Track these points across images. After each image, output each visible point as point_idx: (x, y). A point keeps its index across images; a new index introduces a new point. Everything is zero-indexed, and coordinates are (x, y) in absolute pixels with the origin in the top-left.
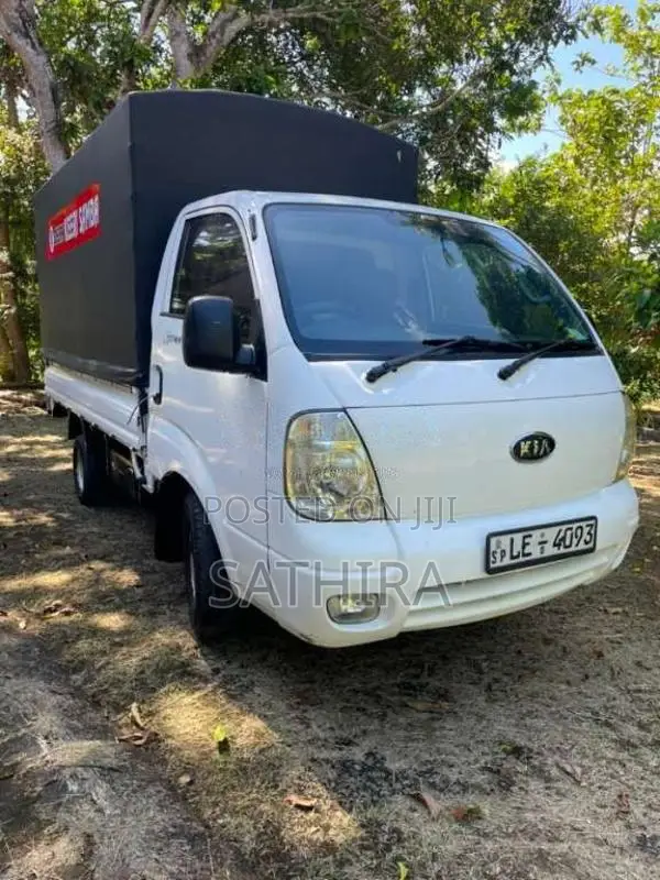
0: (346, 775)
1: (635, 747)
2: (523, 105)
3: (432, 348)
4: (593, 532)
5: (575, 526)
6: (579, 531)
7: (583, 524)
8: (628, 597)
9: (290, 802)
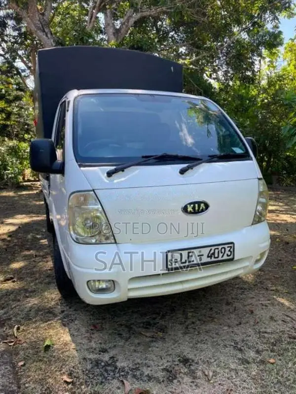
0: (96, 367)
1: (248, 363)
2: (275, 43)
3: (145, 159)
4: (232, 250)
5: (220, 247)
6: (223, 250)
7: (226, 246)
8: (283, 282)
9: (62, 379)
